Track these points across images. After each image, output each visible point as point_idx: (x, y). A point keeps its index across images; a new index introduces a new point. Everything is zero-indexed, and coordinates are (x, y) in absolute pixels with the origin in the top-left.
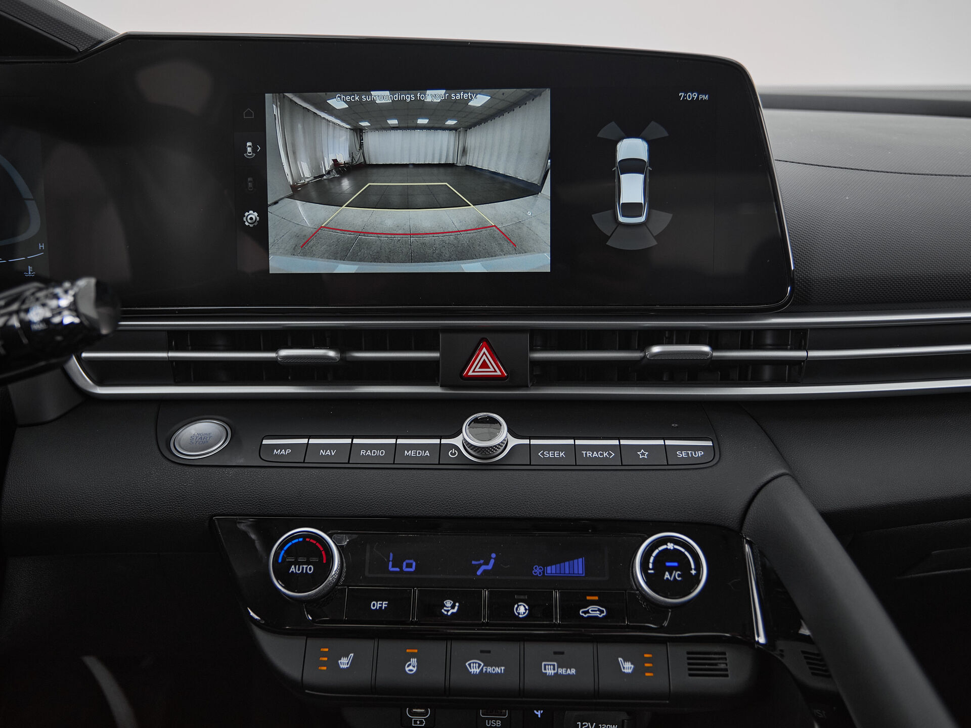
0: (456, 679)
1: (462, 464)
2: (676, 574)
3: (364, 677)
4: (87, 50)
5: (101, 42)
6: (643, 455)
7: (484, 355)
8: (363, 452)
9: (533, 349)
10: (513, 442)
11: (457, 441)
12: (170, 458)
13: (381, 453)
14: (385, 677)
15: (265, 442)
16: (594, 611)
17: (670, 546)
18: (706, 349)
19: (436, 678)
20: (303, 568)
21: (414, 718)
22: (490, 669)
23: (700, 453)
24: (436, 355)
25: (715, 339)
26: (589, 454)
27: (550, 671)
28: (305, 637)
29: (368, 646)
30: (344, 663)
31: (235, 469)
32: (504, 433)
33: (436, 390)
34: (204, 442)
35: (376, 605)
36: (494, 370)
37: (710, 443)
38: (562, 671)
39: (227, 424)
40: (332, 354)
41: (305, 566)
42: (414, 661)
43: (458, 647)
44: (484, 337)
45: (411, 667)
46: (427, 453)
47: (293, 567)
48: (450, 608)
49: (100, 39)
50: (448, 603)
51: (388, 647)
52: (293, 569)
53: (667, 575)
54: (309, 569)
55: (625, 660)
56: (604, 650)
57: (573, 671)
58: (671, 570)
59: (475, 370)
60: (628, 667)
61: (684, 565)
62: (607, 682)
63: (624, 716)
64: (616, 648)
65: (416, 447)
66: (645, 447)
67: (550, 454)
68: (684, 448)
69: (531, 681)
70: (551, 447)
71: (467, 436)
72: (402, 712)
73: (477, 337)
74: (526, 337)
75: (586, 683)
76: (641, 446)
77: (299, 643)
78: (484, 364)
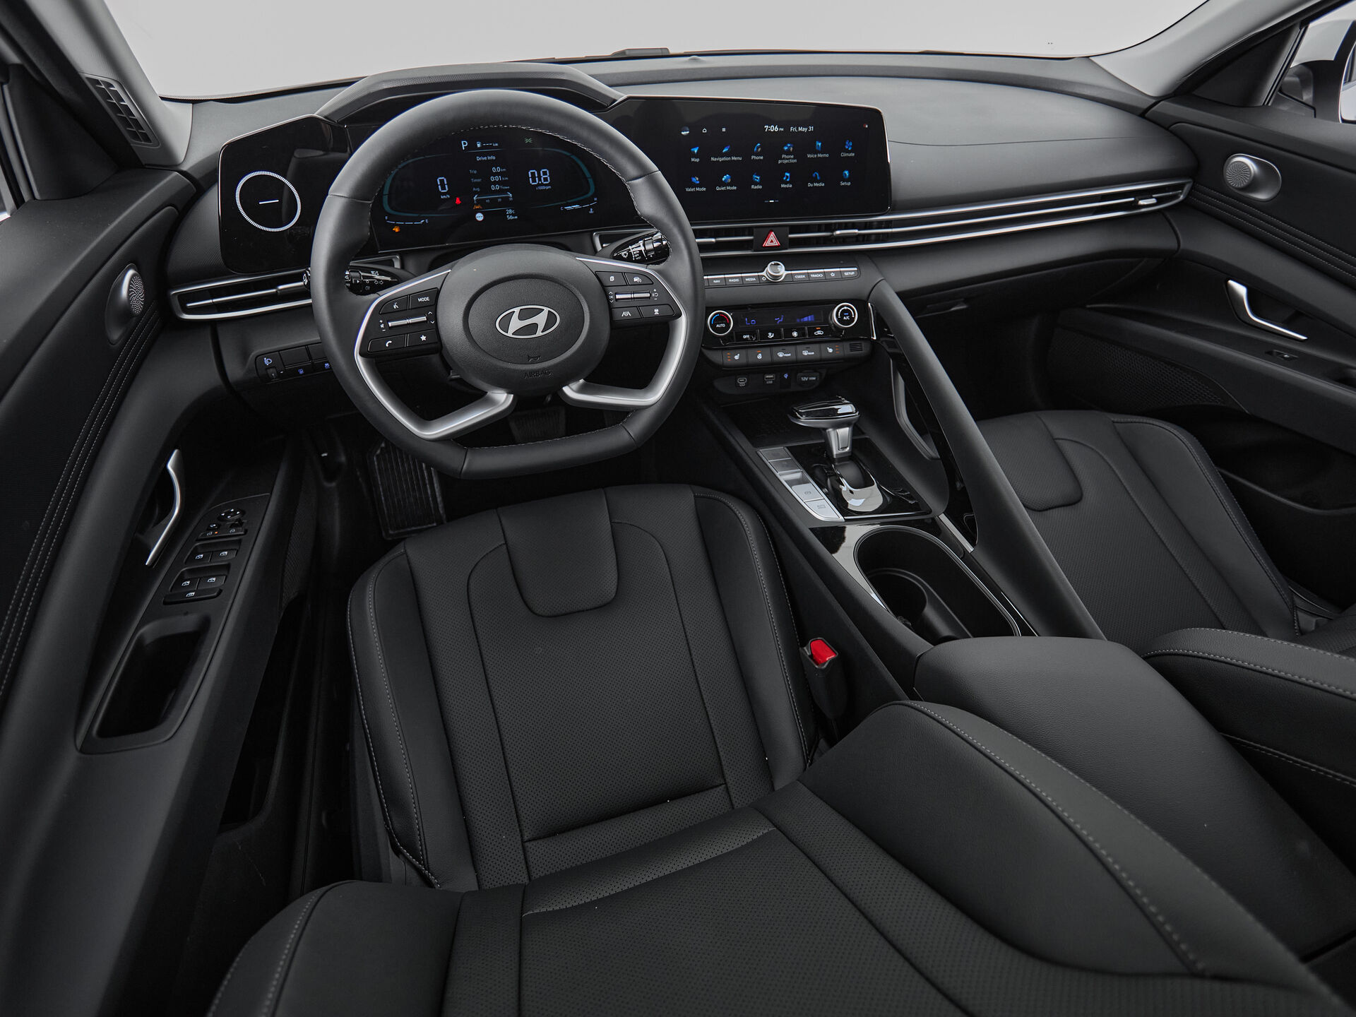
0: (775, 359)
1: (768, 283)
2: (848, 317)
3: (744, 361)
4: (610, 105)
6: (833, 275)
7: (772, 236)
8: (730, 280)
9: (791, 233)
10: (786, 272)
11: (764, 273)
13: (737, 280)
14: (751, 360)
16: (819, 333)
17: (846, 308)
18: (856, 230)
19: (768, 359)
22: (786, 355)
23: (853, 273)
24: (750, 238)
25: (859, 226)
26: (813, 276)
27: (806, 354)
28: (723, 350)
29: (744, 351)
30: (737, 357)
32: (783, 269)
33: (751, 252)
35: (747, 337)
36: (776, 243)
37: (856, 269)
38: (810, 353)
40: (713, 240)
41: (721, 325)
42: (760, 355)
43: (775, 349)
44: (772, 229)
45: (760, 357)
46: (754, 279)
48: (771, 335)
50: (770, 334)
51: (751, 351)
52: (717, 326)
53: (845, 318)
54: (723, 325)
55: (830, 348)
56: (823, 346)
57: (813, 353)
58: (846, 316)
59: (767, 244)
60: (831, 351)
61: (850, 314)
62: (824, 356)
63: (818, 374)
64: (826, 344)
65: (750, 277)
66: (834, 272)
67: (799, 277)
68: (850, 271)
69: (800, 357)
70: (800, 274)
71: (768, 268)
72: (736, 381)
73: (770, 229)
74: (788, 229)
75: (818, 356)
76: (832, 271)
77: (720, 352)
78: (772, 240)
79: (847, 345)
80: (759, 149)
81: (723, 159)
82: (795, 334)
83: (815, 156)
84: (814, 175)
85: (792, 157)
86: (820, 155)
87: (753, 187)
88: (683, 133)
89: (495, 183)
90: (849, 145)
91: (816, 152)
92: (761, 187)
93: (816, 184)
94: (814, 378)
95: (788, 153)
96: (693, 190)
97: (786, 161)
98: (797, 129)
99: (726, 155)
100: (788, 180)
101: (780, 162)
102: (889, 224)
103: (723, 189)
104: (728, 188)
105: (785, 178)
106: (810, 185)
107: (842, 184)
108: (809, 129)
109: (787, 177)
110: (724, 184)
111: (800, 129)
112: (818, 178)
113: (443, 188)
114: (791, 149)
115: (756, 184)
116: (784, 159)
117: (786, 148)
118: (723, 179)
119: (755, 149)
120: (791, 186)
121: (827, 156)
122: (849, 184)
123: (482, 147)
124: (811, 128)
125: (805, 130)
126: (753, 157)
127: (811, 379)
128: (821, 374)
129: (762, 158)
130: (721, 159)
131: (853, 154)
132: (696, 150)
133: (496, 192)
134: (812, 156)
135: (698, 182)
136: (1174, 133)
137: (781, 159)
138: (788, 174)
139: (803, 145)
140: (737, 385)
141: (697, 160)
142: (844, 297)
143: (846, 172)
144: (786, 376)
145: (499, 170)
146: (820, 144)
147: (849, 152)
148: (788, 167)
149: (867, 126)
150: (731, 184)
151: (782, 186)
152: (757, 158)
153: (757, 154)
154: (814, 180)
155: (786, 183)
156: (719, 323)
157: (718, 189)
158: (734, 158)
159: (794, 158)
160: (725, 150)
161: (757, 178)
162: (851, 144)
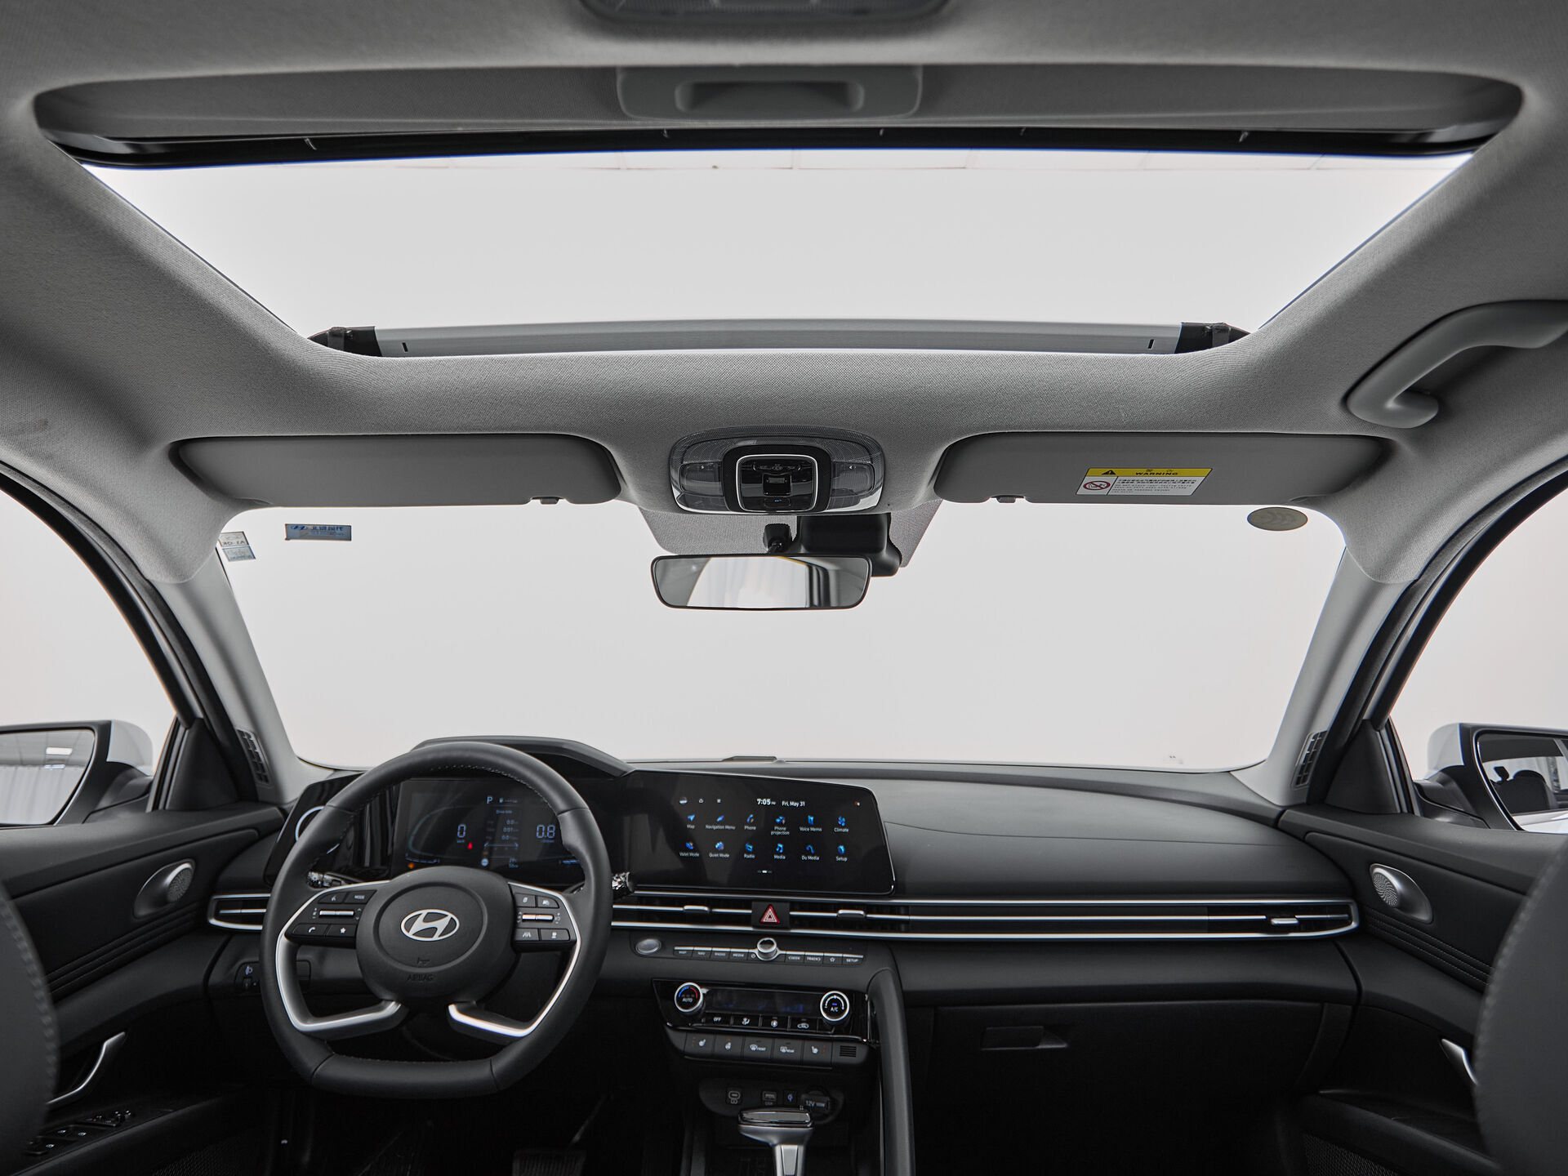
0: (746, 1052)
1: (756, 961)
3: (709, 1050)
4: (618, 777)
5: (625, 772)
6: (832, 960)
7: (770, 912)
8: (716, 954)
9: (791, 910)
10: (780, 952)
11: (756, 951)
12: (635, 953)
13: (724, 954)
14: (717, 1050)
15: (675, 948)
16: (804, 1025)
17: (835, 997)
18: (862, 913)
19: (738, 1051)
20: (688, 999)
21: (732, 1099)
22: (760, 1049)
23: (856, 960)
24: (750, 912)
25: (869, 909)
26: (810, 959)
27: (784, 1051)
28: (687, 1032)
29: (711, 1037)
30: (701, 1043)
31: (663, 959)
32: (775, 947)
33: (750, 929)
34: (650, 948)
35: (716, 1019)
36: (774, 920)
37: (861, 956)
38: (788, 1051)
39: (660, 940)
40: (706, 909)
42: (729, 1044)
43: (747, 1039)
44: (770, 903)
45: (728, 1046)
46: (742, 955)
48: (746, 1021)
50: (745, 1019)
51: (719, 1038)
52: (684, 1000)
53: (832, 1009)
54: (691, 1000)
55: (815, 1047)
56: (807, 1043)
57: (793, 1051)
58: (834, 1007)
59: (766, 919)
60: (815, 1051)
61: (840, 1005)
62: (807, 1057)
64: (811, 1042)
65: (738, 953)
66: (835, 957)
67: (793, 958)
68: (852, 958)
69: (776, 1055)
70: (794, 955)
71: (759, 947)
72: (727, 1096)
73: (767, 904)
74: (788, 905)
75: (798, 1057)
76: (832, 956)
77: (684, 1035)
78: (770, 917)
79: (834, 1046)
80: (752, 820)
81: (717, 827)
82: (775, 1024)
83: (808, 829)
84: (808, 848)
85: (785, 829)
86: (813, 829)
87: (745, 856)
88: (681, 802)
89: (506, 833)
90: (842, 821)
91: (810, 826)
92: (753, 857)
93: (810, 858)
94: (823, 1105)
95: (780, 824)
96: (687, 854)
97: (779, 833)
98: (789, 803)
99: (720, 823)
100: (781, 851)
101: (772, 833)
102: (907, 910)
103: (716, 855)
104: (721, 855)
105: (778, 850)
106: (804, 858)
107: (838, 859)
108: (800, 804)
109: (780, 848)
110: (717, 851)
111: (792, 804)
112: (812, 851)
113: (462, 833)
114: (784, 822)
115: (749, 853)
116: (776, 830)
117: (778, 820)
118: (717, 846)
119: (748, 820)
120: (784, 857)
121: (820, 830)
122: (846, 859)
123: (503, 803)
124: (803, 803)
125: (796, 804)
126: (746, 827)
127: (819, 1104)
128: (834, 1102)
129: (755, 828)
130: (715, 827)
131: (847, 830)
132: (692, 818)
133: (505, 841)
134: (805, 829)
135: (692, 848)
136: (1309, 844)
137: (774, 830)
138: (781, 846)
139: (795, 818)
140: (727, 1101)
141: (693, 827)
142: (839, 986)
143: (842, 847)
145: (512, 822)
146: (812, 818)
147: (843, 827)
148: (781, 839)
149: (858, 804)
150: (724, 852)
151: (776, 857)
152: (750, 828)
153: (750, 824)
154: (808, 853)
155: (779, 854)
156: (686, 997)
157: (711, 855)
158: (727, 827)
159: (787, 831)
160: (720, 819)
161: (750, 847)
162: (844, 820)
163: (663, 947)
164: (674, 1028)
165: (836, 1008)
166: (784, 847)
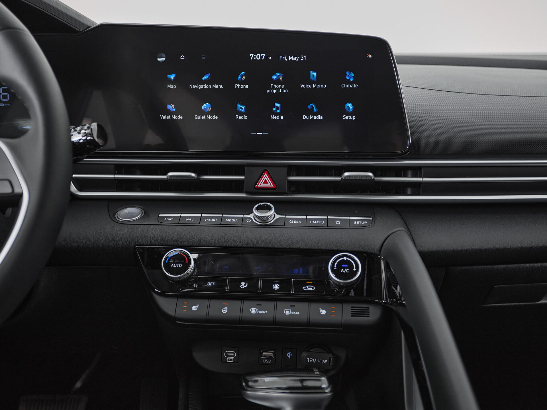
0: (245, 315)
1: (253, 225)
2: (346, 270)
3: (203, 314)
4: (83, 30)
5: (90, 27)
6: (338, 223)
7: (266, 177)
8: (206, 220)
9: (290, 175)
10: (277, 216)
11: (251, 216)
12: (115, 221)
13: (215, 220)
15: (160, 215)
16: (309, 288)
17: (345, 258)
18: (371, 174)
20: (177, 265)
21: (228, 358)
22: (260, 312)
23: (365, 222)
24: (243, 177)
26: (313, 222)
27: (288, 313)
28: (177, 298)
29: (205, 302)
30: (194, 308)
31: (147, 226)
32: (272, 212)
33: (243, 195)
34: (131, 215)
35: (210, 284)
36: (270, 184)
37: (371, 219)
38: (293, 313)
39: (142, 209)
40: (193, 175)
41: (178, 264)
42: (226, 308)
43: (246, 303)
44: (266, 169)
45: (225, 310)
46: (237, 220)
47: (173, 264)
48: (243, 285)
49: (89, 25)
50: (243, 283)
51: (214, 302)
52: (172, 265)
53: (342, 270)
54: (180, 265)
55: (322, 309)
56: (313, 306)
57: (298, 313)
58: (344, 268)
59: (261, 184)
60: (323, 312)
61: (350, 266)
62: (314, 319)
63: (330, 356)
64: (319, 304)
65: (232, 218)
66: (339, 220)
67: (294, 222)
68: (358, 220)
69: (279, 317)
70: (295, 219)
71: (255, 212)
72: (222, 354)
73: (262, 169)
74: (286, 169)
75: (304, 319)
76: (338, 219)
77: (174, 300)
78: (265, 182)
79: (347, 308)
80: (244, 78)
81: (203, 87)
82: (276, 287)
83: (310, 86)
84: (309, 107)
85: (283, 86)
86: (315, 86)
87: (237, 117)
88: (159, 59)
90: (350, 76)
91: (312, 82)
92: (246, 118)
93: (312, 117)
94: (325, 361)
95: (277, 82)
96: (168, 118)
97: (276, 91)
98: (288, 58)
99: (206, 82)
100: (279, 111)
101: (268, 91)
102: (417, 171)
103: (202, 117)
104: (209, 117)
105: (274, 109)
106: (305, 117)
107: (346, 118)
108: (300, 58)
109: (277, 108)
110: (204, 113)
111: (291, 58)
112: (315, 110)
114: (281, 78)
115: (241, 114)
116: (273, 88)
117: (274, 77)
118: (203, 108)
119: (239, 78)
120: (282, 118)
121: (325, 86)
122: (354, 118)
124: (303, 58)
125: (296, 59)
126: (236, 85)
127: (320, 361)
128: (337, 358)
129: (247, 86)
130: (199, 87)
131: (357, 86)
132: (172, 77)
134: (307, 86)
135: (174, 110)
137: (270, 88)
138: (278, 105)
139: (294, 74)
140: (223, 361)
141: (174, 87)
142: (348, 248)
143: (350, 105)
144: (289, 355)
146: (315, 74)
147: (351, 83)
148: (278, 98)
149: (370, 56)
150: (211, 113)
151: (272, 117)
152: (242, 87)
153: (242, 83)
154: (311, 112)
155: (276, 114)
156: (174, 263)
157: (197, 117)
158: (215, 86)
159: (284, 88)
160: (205, 77)
161: (241, 108)
162: (353, 74)
163: (146, 215)
164: (163, 294)
165: (347, 270)
166: (281, 106)
